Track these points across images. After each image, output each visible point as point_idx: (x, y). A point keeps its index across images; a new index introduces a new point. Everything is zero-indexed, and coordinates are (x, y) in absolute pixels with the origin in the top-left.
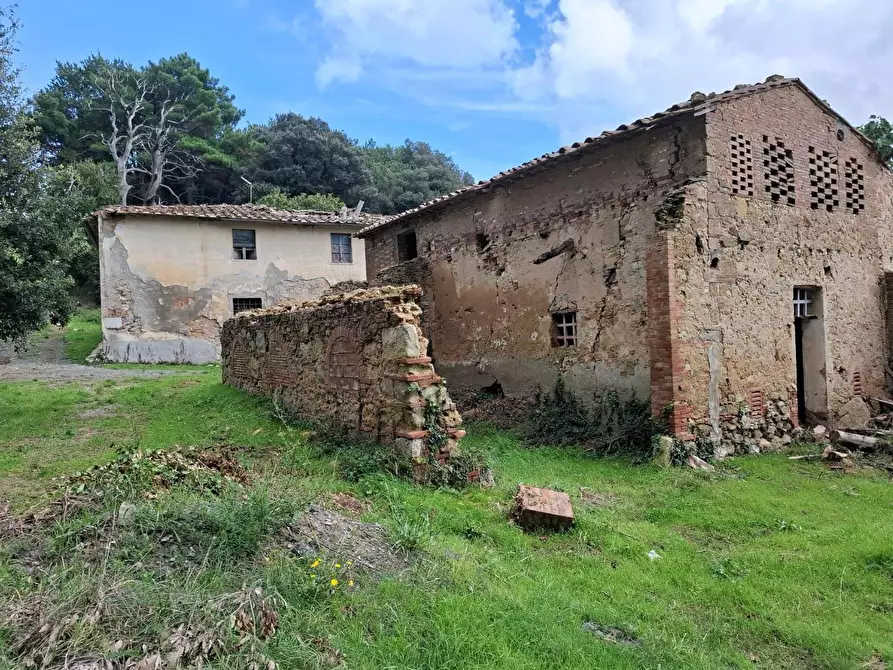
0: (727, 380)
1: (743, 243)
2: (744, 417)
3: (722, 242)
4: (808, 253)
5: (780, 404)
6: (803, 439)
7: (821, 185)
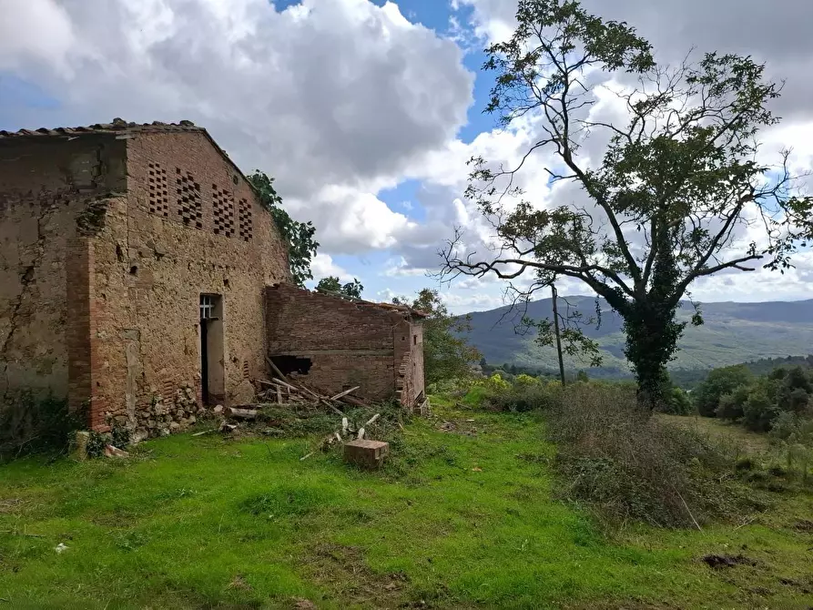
0: (143, 374)
1: (159, 256)
2: (157, 404)
3: (140, 253)
4: (212, 268)
5: (188, 390)
6: (205, 418)
7: (221, 216)
